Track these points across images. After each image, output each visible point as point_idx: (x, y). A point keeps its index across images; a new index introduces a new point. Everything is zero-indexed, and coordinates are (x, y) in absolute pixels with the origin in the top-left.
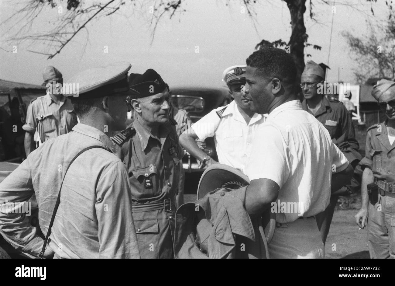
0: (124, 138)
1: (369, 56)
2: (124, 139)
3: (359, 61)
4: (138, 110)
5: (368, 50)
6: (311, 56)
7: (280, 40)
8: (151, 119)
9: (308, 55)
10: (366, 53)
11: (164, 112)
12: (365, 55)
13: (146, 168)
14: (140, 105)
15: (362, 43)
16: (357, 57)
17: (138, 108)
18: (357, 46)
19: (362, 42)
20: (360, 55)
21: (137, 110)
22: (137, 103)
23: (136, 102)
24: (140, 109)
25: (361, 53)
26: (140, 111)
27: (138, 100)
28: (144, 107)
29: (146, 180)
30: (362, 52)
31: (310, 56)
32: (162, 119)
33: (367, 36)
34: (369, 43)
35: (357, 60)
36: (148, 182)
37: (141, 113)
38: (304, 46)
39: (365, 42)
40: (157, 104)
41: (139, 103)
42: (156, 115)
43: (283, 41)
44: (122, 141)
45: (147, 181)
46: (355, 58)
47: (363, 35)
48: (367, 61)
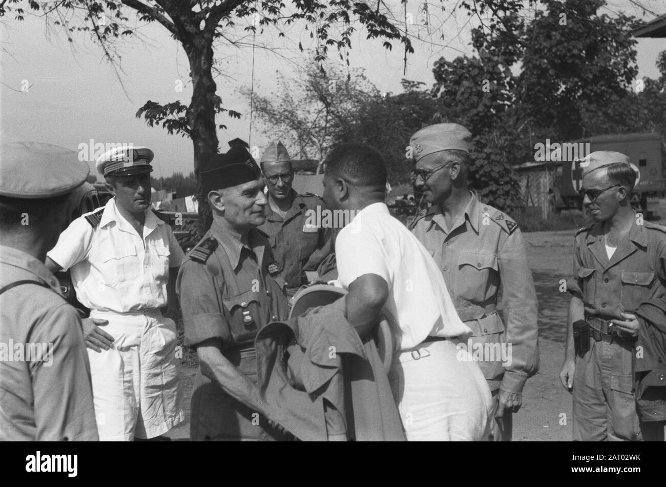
0: (208, 251)
1: (283, 126)
2: (208, 253)
3: (268, 134)
4: (220, 206)
5: (281, 116)
6: (226, 128)
7: (178, 102)
8: (240, 220)
9: (221, 127)
10: (278, 122)
11: (259, 209)
12: (276, 124)
13: (241, 294)
14: (222, 200)
15: (272, 106)
16: (265, 127)
17: (219, 204)
18: (264, 110)
19: (272, 103)
20: (270, 125)
21: (217, 207)
22: (217, 197)
23: (216, 194)
24: (223, 205)
25: (270, 121)
26: (222, 209)
27: (219, 192)
28: (229, 203)
29: (243, 311)
30: (273, 120)
31: (224, 128)
32: (256, 219)
33: (279, 94)
34: (281, 105)
35: (265, 132)
36: (247, 315)
37: (224, 211)
38: (215, 112)
39: (276, 104)
40: (250, 197)
41: (220, 196)
42: (247, 213)
43: (182, 104)
44: (206, 256)
45: (245, 313)
46: (263, 130)
47: (272, 93)
48: (281, 133)
